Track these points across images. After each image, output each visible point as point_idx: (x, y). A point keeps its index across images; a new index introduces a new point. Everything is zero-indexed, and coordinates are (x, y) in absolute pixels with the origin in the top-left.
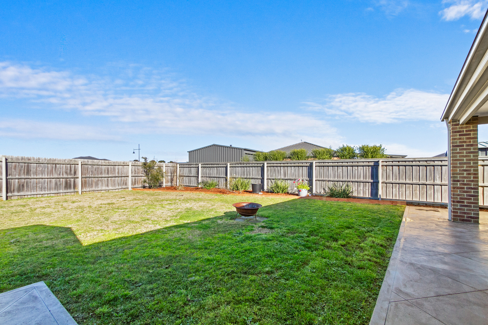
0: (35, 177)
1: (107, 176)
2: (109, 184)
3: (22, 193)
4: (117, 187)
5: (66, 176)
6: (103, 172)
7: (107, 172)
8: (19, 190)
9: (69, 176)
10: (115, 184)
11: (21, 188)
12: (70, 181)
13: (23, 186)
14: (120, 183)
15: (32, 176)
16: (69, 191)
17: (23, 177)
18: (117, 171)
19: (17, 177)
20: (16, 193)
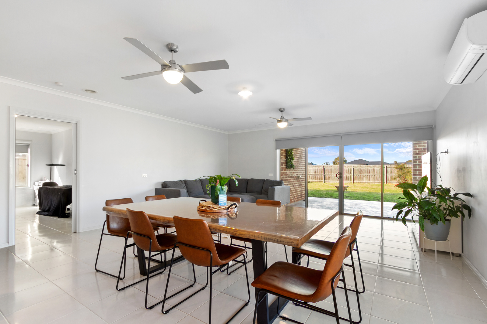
0: (334, 174)
1: (369, 174)
2: (370, 179)
3: (329, 181)
4: (376, 182)
5: (347, 174)
6: (366, 172)
7: (369, 172)
8: (328, 180)
9: (348, 174)
10: (374, 179)
11: (329, 178)
12: (348, 176)
13: (330, 177)
14: (378, 179)
15: (333, 174)
16: (348, 181)
17: (329, 174)
18: (376, 171)
19: (328, 174)
20: (327, 181)
